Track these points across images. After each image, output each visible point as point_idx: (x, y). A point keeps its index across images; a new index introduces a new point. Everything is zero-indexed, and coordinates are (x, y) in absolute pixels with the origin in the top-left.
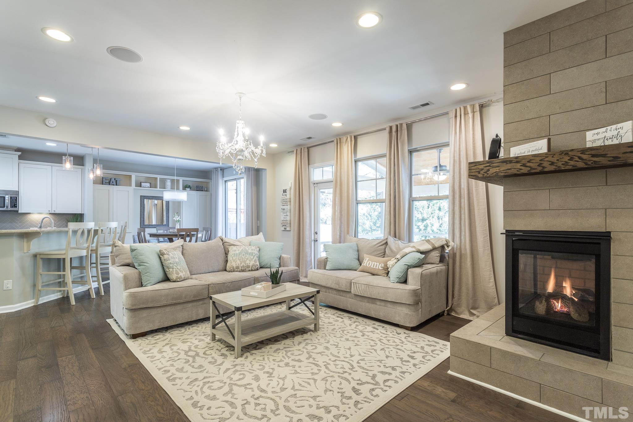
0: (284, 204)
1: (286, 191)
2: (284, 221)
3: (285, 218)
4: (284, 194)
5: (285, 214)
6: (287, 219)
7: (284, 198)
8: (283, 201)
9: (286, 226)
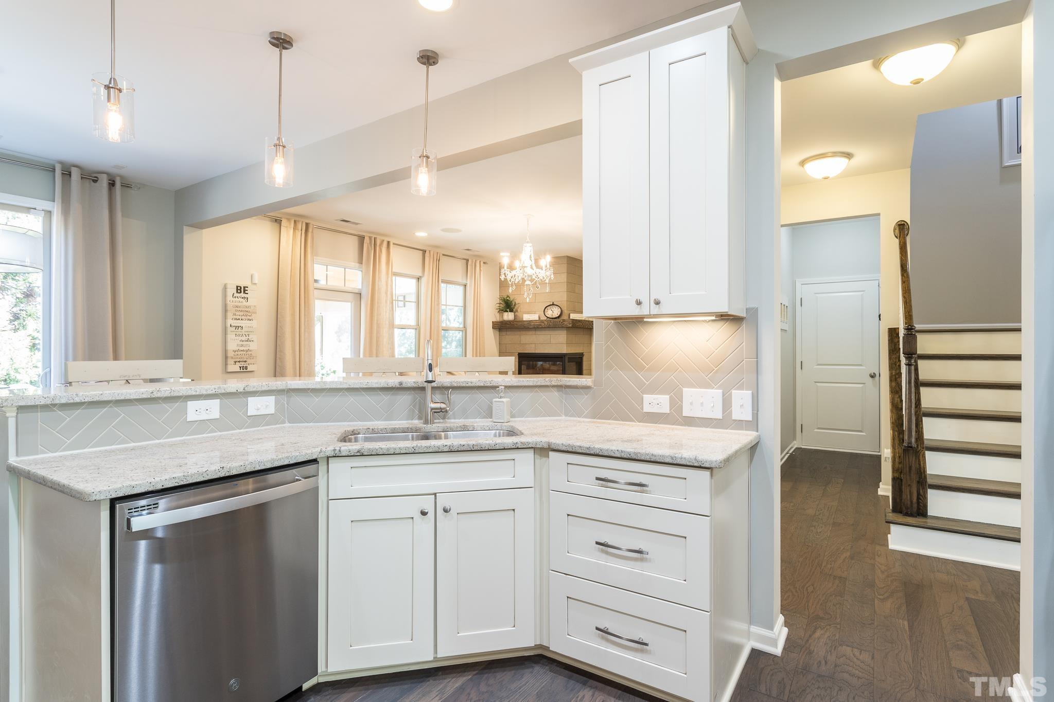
0: (238, 317)
1: (244, 291)
2: (239, 353)
3: (242, 346)
4: (236, 295)
5: (244, 338)
6: (250, 348)
7: (240, 304)
8: (237, 309)
9: (246, 361)
